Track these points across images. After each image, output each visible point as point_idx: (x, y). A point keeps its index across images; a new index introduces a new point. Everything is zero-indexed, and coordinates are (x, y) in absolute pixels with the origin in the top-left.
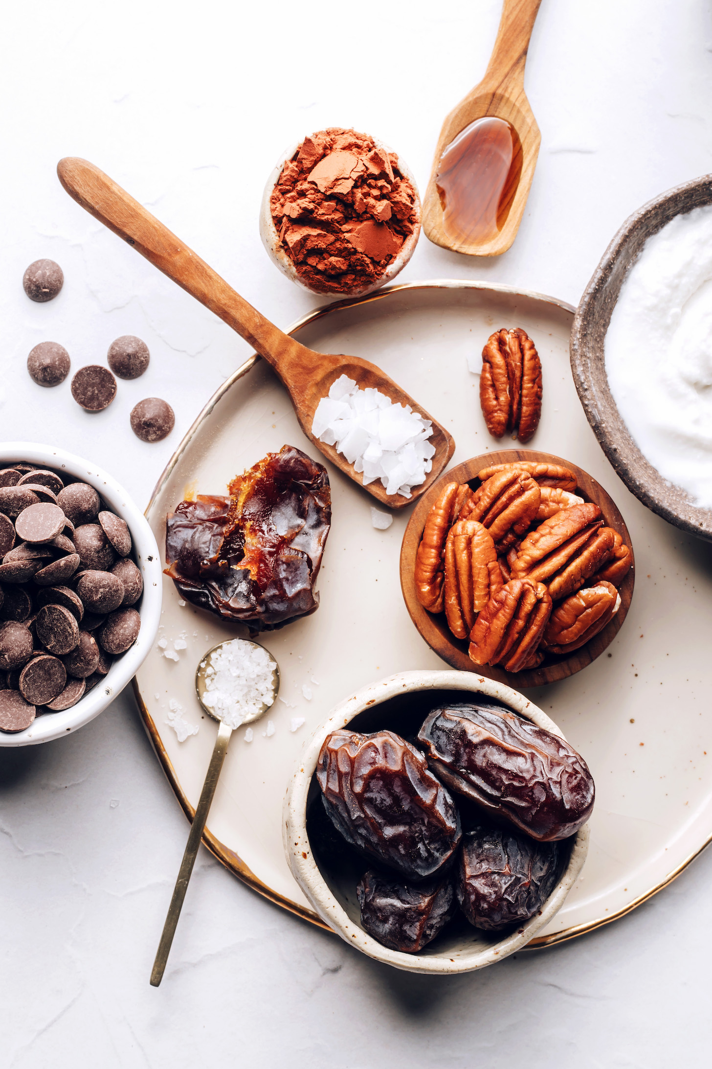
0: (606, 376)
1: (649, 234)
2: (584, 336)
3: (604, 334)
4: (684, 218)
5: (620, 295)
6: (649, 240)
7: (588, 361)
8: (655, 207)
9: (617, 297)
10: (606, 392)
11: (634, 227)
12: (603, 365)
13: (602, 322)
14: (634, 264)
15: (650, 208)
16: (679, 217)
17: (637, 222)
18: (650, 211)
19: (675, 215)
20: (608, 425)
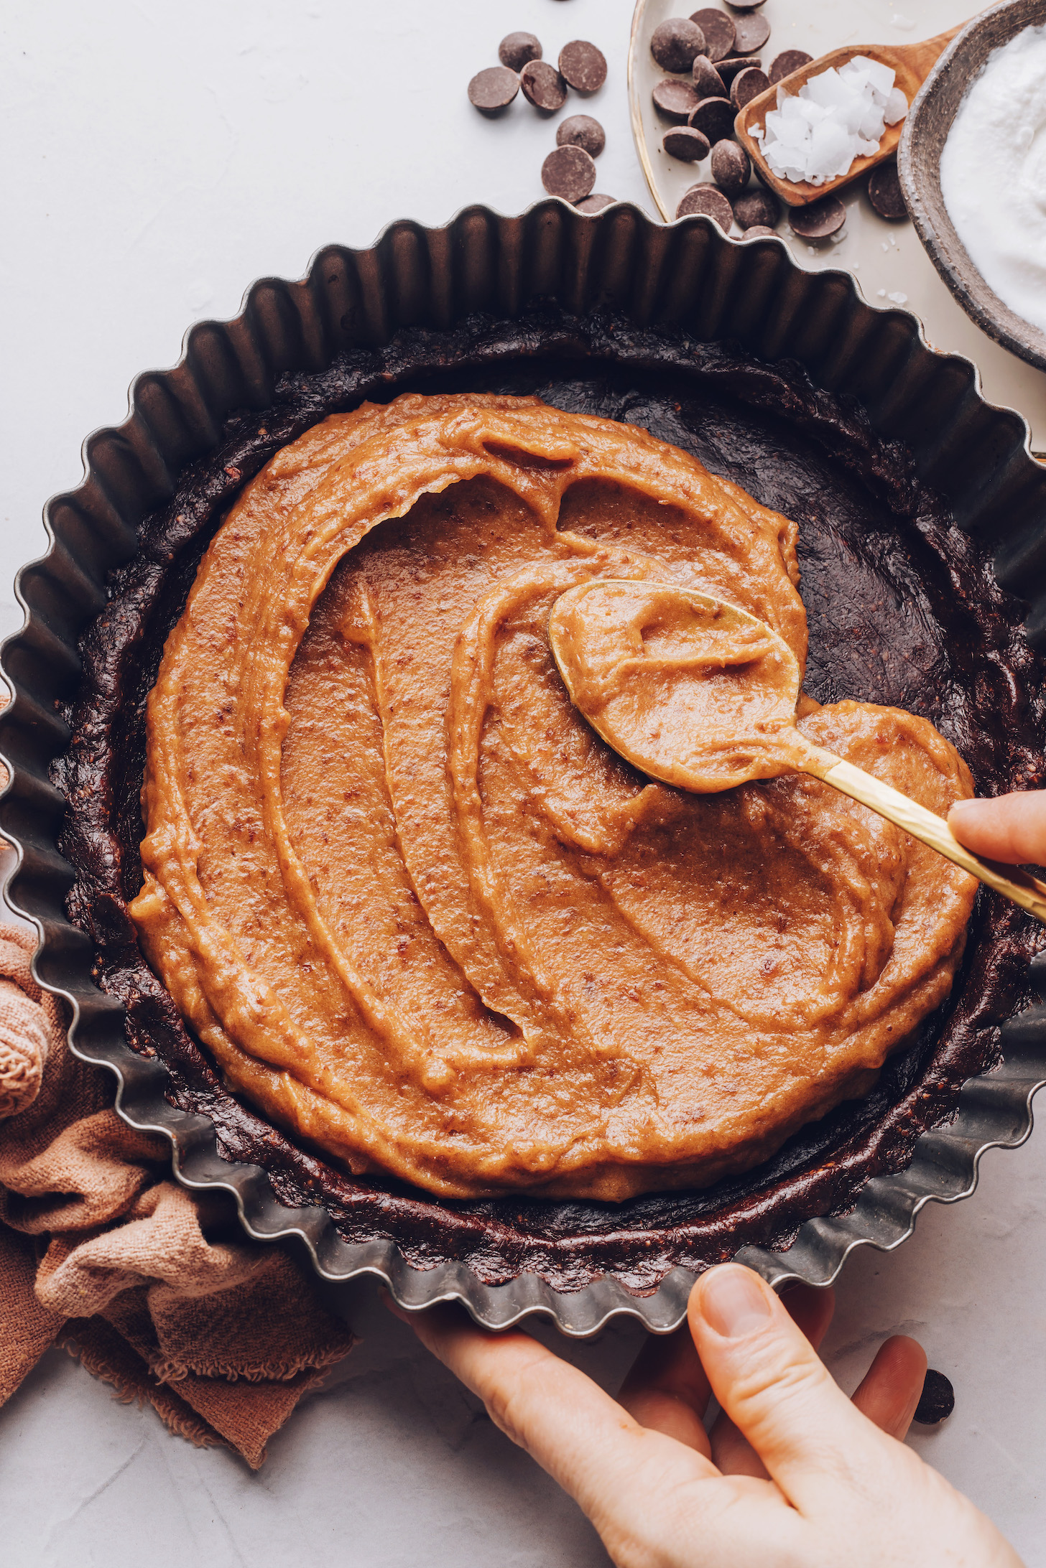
0: (942, 196)
1: (993, 45)
2: (915, 145)
3: (941, 151)
4: (1037, 32)
5: (959, 109)
6: (993, 52)
7: (920, 173)
8: (1001, 11)
9: (955, 111)
10: (942, 210)
11: (975, 30)
12: (939, 184)
13: (937, 136)
14: (976, 77)
15: (994, 11)
16: (1029, 29)
17: (980, 25)
18: (995, 15)
19: (1025, 25)
20: (943, 241)
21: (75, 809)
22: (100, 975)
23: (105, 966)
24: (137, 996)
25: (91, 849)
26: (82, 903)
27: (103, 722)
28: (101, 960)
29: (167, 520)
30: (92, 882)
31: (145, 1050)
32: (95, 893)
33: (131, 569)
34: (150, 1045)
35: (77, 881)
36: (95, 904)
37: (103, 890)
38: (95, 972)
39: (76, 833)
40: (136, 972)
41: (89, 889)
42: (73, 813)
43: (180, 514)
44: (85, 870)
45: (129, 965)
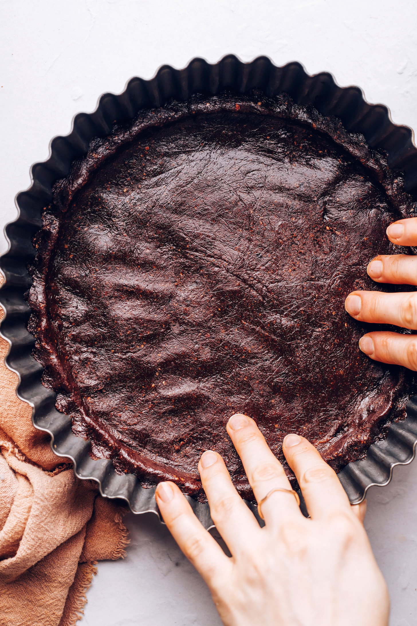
21: (87, 157)
22: (45, 211)
23: (49, 210)
24: (48, 227)
25: (79, 173)
26: (61, 186)
27: (121, 140)
28: (50, 207)
29: (204, 101)
30: (70, 183)
31: (35, 245)
32: (67, 187)
33: (179, 104)
34: (38, 245)
35: (66, 178)
36: (64, 190)
37: (69, 188)
38: (45, 208)
39: (80, 164)
40: (56, 221)
41: (67, 183)
42: (85, 158)
43: (210, 103)
44: (72, 177)
45: (56, 217)
